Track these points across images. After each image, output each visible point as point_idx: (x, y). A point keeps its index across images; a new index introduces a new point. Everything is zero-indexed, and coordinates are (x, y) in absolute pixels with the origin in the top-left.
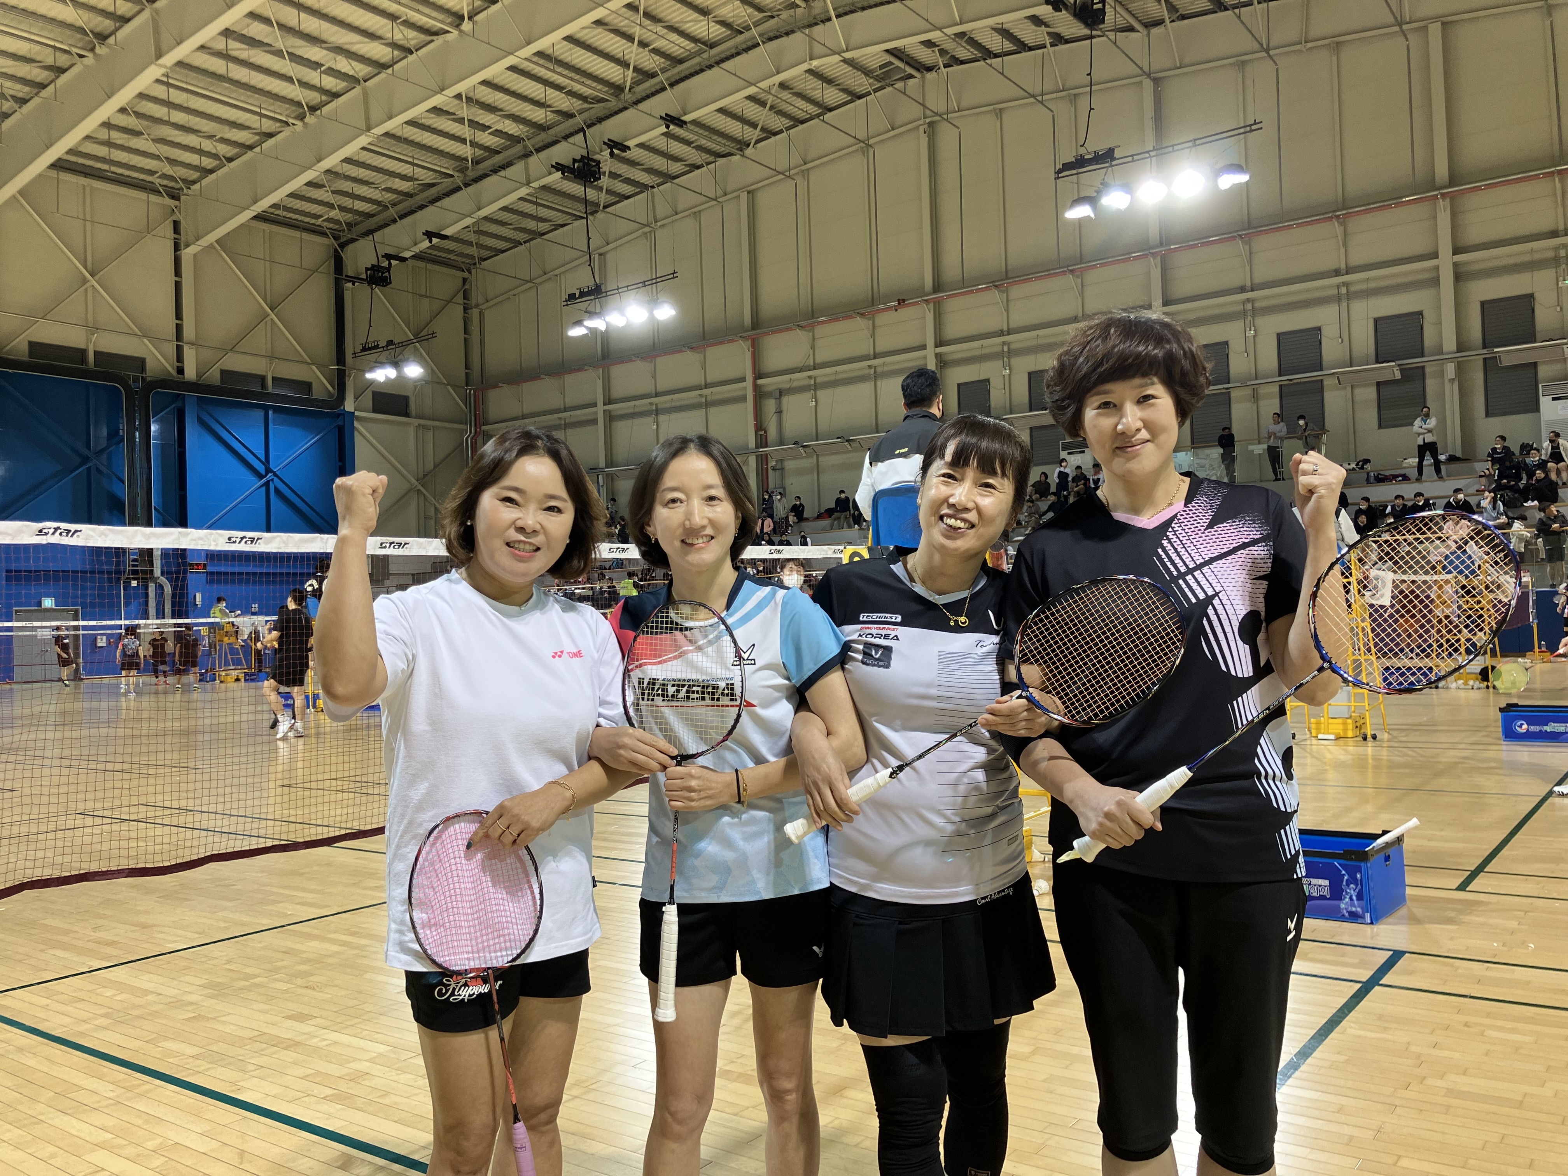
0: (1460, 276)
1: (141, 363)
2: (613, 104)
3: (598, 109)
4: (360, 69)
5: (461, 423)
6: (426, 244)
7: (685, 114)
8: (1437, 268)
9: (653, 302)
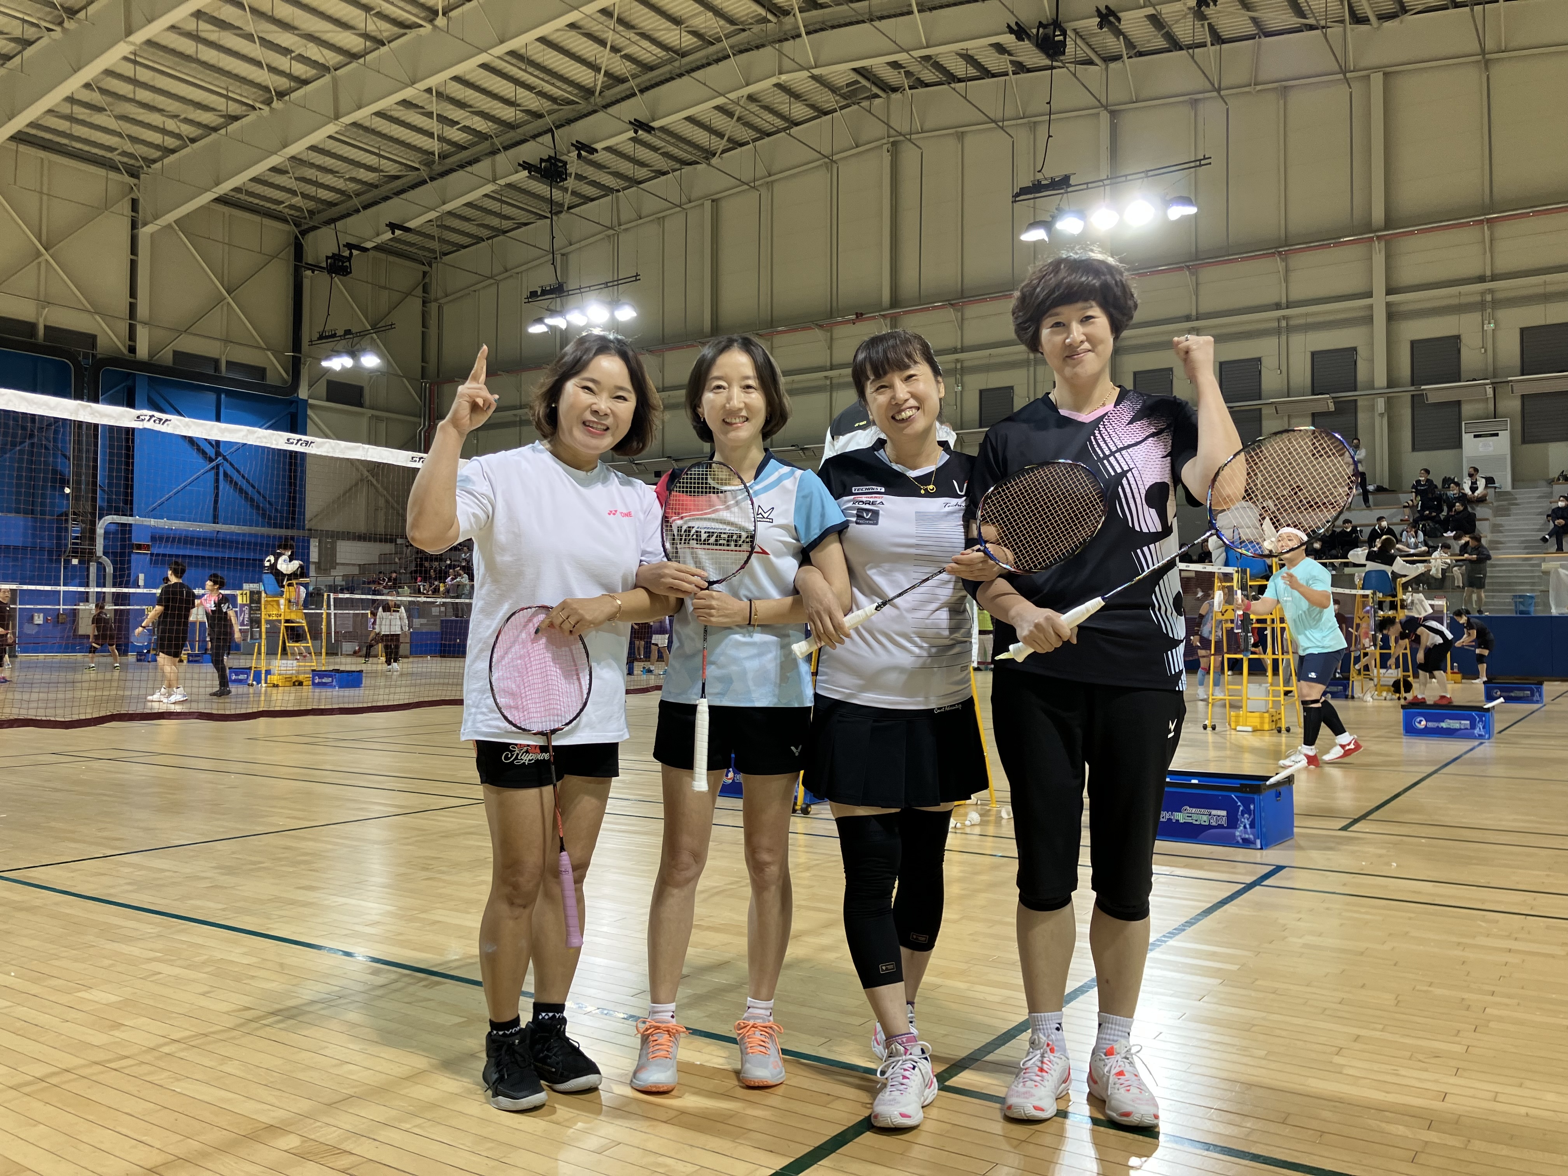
0: (1392, 316)
1: (92, 339)
2: (583, 106)
3: (567, 111)
4: (331, 58)
5: (415, 416)
6: (388, 235)
7: (654, 120)
8: (1371, 307)
9: (614, 303)
